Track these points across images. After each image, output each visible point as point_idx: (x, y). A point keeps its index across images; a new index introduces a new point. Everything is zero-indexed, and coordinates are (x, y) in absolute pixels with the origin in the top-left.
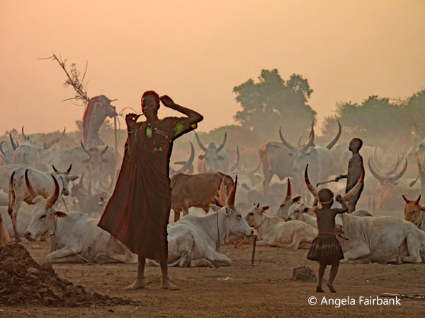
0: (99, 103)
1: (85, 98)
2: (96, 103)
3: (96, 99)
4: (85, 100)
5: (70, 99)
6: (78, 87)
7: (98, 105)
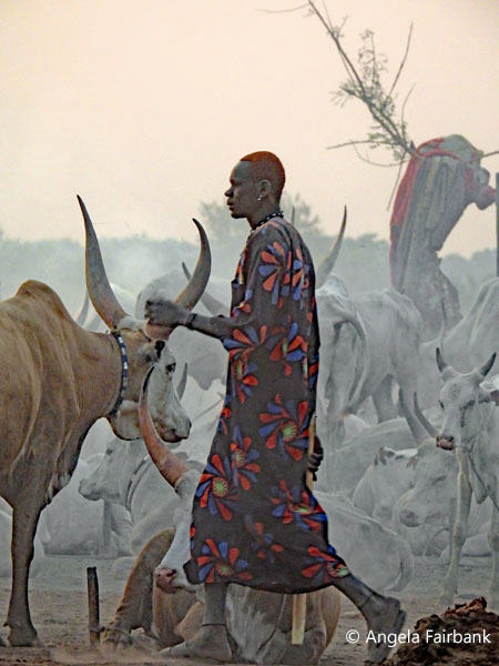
0: (446, 159)
1: (399, 140)
2: (438, 159)
3: (435, 146)
4: (398, 149)
5: (352, 143)
6: (380, 109)
7: (443, 165)
